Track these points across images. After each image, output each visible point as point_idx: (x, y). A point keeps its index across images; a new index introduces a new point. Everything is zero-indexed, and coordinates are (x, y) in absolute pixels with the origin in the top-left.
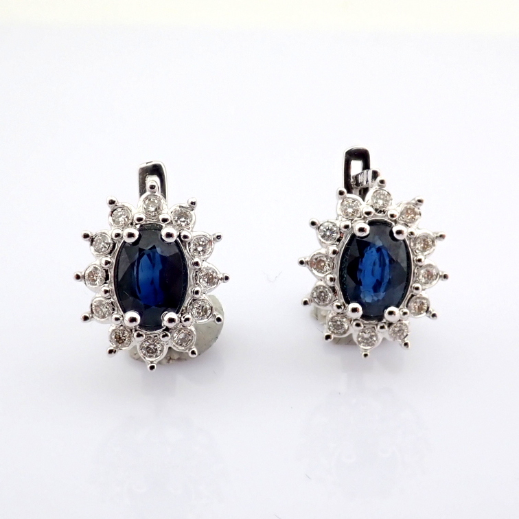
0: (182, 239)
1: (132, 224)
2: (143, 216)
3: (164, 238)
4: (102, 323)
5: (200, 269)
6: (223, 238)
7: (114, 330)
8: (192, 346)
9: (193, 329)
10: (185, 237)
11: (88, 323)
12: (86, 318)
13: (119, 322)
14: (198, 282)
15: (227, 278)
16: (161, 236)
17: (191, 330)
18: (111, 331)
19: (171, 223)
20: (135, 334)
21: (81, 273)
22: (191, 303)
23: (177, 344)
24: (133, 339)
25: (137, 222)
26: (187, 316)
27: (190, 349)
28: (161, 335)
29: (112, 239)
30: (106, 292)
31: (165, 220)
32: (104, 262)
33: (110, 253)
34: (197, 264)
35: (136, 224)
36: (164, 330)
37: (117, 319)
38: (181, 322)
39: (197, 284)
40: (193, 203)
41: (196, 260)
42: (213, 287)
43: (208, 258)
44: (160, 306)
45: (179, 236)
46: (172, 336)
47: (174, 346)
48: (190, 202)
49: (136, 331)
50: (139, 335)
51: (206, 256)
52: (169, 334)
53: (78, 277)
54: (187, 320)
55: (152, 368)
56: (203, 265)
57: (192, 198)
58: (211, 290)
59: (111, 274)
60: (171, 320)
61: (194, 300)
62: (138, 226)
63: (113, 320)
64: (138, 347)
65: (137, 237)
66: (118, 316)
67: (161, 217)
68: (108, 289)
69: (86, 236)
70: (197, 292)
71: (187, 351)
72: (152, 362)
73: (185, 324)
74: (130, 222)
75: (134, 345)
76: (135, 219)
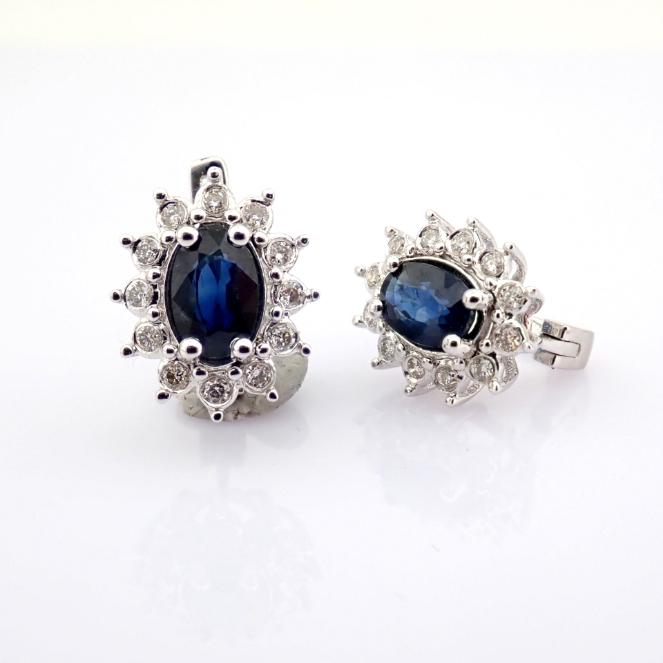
0: (257, 243)
1: (188, 223)
2: (203, 214)
3: (232, 239)
4: (149, 357)
5: (280, 282)
6: (310, 241)
7: (165, 367)
8: (270, 387)
9: (272, 364)
10: (260, 240)
11: (130, 358)
12: (127, 352)
13: (172, 355)
14: (278, 300)
15: (316, 295)
16: (228, 237)
17: (268, 364)
18: (161, 368)
19: (241, 221)
20: (195, 371)
21: (120, 291)
22: (269, 328)
23: (251, 384)
24: (191, 378)
25: (195, 221)
26: (264, 346)
27: (268, 391)
28: (230, 372)
29: (162, 244)
30: (155, 315)
31: (232, 218)
32: (151, 276)
33: (160, 263)
34: (276, 276)
35: (194, 224)
36: (233, 365)
37: (170, 351)
38: (256, 354)
39: (276, 302)
40: (269, 196)
41: (275, 270)
42: (299, 306)
43: (290, 268)
44: (228, 331)
45: (252, 239)
46: (244, 373)
47: (247, 387)
48: (265, 195)
49: (195, 366)
50: (200, 373)
51: (289, 265)
52: (240, 370)
53: (116, 297)
54: (264, 351)
55: (217, 417)
56: (285, 278)
57: (268, 189)
58: (294, 312)
59: (161, 290)
60: (244, 350)
61: (273, 324)
62: (197, 226)
63: (165, 353)
64: (198, 389)
65: (195, 239)
66: (171, 347)
67: (227, 214)
68: (157, 311)
69: (126, 242)
70: (277, 314)
71: (264, 394)
72: (217, 409)
73: (262, 356)
74: (185, 220)
75: (193, 386)
76: (192, 217)
